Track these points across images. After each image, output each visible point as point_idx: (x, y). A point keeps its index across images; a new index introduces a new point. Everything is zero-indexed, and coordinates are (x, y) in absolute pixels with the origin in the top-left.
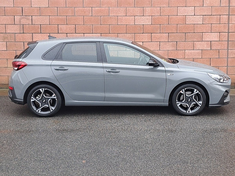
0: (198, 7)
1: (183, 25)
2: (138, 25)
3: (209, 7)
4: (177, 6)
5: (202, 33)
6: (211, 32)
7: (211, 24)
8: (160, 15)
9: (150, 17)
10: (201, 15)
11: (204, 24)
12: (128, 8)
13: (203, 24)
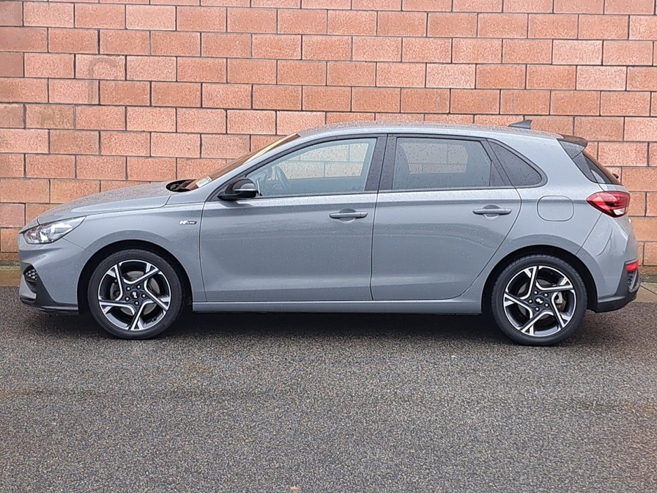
0: (613, 42)
1: (567, 93)
2: (435, 90)
3: (644, 42)
4: (553, 37)
5: (624, 117)
6: (650, 117)
7: (651, 92)
8: (502, 63)
9: (470, 67)
10: (620, 64)
11: (629, 91)
12: (408, 39)
13: (626, 90)
